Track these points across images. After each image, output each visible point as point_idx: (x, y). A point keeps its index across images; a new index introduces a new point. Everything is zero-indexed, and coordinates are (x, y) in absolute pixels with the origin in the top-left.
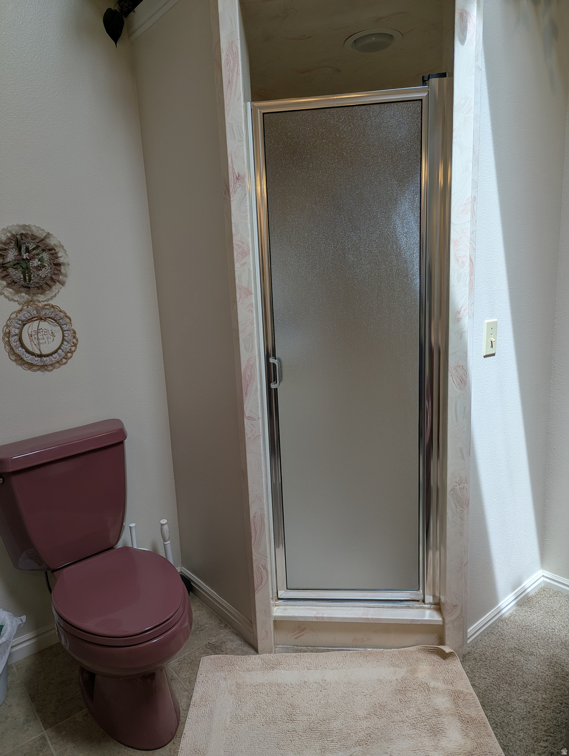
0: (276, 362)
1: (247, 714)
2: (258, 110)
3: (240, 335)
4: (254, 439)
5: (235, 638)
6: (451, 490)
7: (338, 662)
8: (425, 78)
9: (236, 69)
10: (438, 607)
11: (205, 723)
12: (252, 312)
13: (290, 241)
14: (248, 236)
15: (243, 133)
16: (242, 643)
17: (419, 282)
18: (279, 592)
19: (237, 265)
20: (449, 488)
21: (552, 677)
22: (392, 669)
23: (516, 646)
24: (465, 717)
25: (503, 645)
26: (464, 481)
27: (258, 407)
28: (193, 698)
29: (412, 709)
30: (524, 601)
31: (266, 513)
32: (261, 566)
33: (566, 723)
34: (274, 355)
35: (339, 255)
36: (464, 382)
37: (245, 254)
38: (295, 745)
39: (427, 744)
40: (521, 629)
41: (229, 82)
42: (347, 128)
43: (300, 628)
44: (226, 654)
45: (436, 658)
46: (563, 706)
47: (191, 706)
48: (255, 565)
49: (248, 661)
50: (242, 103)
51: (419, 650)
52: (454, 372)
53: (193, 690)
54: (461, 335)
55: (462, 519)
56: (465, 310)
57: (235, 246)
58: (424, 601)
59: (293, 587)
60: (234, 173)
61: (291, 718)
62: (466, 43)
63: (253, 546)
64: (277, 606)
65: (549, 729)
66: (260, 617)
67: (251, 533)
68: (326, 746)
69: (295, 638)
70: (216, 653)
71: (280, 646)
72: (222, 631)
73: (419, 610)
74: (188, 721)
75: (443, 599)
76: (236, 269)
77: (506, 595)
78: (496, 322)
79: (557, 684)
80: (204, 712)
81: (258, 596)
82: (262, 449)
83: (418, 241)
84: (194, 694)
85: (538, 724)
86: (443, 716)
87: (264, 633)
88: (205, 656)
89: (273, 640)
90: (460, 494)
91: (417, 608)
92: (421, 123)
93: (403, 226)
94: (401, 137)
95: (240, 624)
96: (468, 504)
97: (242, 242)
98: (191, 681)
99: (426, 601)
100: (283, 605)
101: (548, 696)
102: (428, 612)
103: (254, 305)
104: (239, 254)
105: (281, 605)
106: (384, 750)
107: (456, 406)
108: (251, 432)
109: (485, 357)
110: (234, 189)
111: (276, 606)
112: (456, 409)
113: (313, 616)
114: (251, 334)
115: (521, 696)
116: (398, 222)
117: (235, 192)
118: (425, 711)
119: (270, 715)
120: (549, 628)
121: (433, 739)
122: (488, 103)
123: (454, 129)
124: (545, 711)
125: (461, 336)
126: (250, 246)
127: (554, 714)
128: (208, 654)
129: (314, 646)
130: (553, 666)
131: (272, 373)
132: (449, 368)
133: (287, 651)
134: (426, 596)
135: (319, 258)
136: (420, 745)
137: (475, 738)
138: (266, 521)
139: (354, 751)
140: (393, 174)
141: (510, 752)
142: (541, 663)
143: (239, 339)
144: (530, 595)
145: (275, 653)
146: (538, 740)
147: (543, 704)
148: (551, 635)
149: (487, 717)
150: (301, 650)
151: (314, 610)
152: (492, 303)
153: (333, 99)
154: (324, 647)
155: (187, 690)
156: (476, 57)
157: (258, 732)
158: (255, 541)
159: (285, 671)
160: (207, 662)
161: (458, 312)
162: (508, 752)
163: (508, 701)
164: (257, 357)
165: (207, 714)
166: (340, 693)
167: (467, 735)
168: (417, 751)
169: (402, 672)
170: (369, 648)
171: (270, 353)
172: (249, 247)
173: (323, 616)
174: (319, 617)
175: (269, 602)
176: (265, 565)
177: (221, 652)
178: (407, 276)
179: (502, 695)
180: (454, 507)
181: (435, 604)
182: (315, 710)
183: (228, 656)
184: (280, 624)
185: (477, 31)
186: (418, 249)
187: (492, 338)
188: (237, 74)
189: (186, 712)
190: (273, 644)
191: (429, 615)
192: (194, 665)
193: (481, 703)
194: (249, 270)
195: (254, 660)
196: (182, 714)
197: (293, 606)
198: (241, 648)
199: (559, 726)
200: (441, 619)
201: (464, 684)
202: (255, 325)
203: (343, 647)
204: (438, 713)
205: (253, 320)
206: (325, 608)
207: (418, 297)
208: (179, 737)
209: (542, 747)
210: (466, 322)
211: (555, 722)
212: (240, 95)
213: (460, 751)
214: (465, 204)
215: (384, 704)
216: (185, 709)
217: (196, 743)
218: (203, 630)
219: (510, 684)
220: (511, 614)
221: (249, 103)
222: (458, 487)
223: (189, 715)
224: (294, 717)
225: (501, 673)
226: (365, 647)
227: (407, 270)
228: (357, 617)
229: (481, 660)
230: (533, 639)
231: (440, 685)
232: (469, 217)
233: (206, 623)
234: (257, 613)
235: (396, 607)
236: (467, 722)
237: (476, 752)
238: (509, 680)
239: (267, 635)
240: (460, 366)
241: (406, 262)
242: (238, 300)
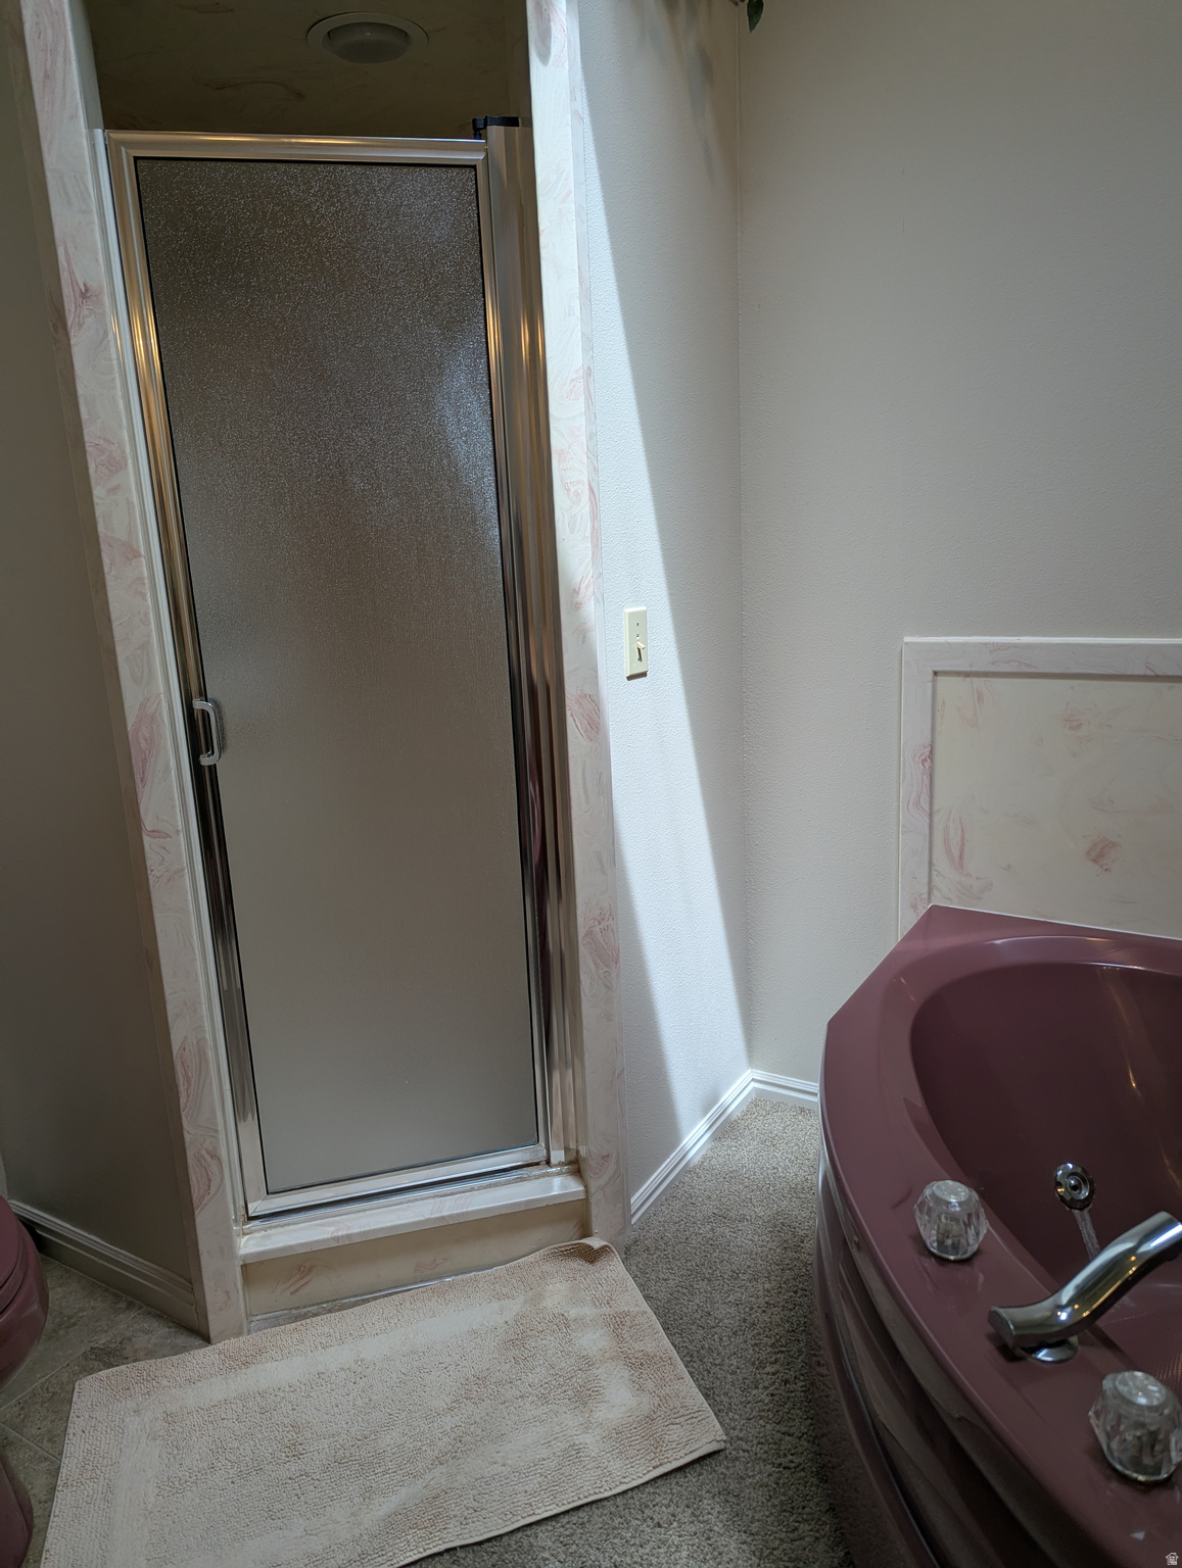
0: (208, 706)
1: (196, 1469)
2: (123, 149)
3: (119, 649)
4: (169, 880)
5: (156, 1324)
6: (586, 935)
7: (387, 1318)
8: (478, 122)
9: (61, 49)
10: (575, 1167)
11: (96, 1515)
12: (143, 595)
13: (221, 444)
14: (120, 426)
15: (89, 194)
16: (173, 1330)
17: (497, 534)
18: (249, 1206)
19: (98, 492)
20: (581, 932)
21: (778, 1250)
22: (496, 1305)
23: (715, 1211)
24: (636, 1356)
25: (693, 1213)
26: (607, 916)
27: (174, 807)
28: (64, 1471)
29: (538, 1370)
30: (726, 1130)
31: (209, 1037)
32: (204, 1152)
33: (805, 1323)
34: (203, 695)
35: (332, 477)
36: (596, 726)
37: (116, 466)
38: (306, 1503)
39: (571, 1424)
40: (722, 1179)
41: (47, 76)
42: (327, 209)
43: (302, 1269)
44: (135, 1361)
45: (577, 1264)
46: (799, 1295)
47: (60, 1488)
48: (190, 1154)
49: (188, 1364)
50: (84, 130)
51: (546, 1258)
52: (576, 707)
53: (61, 1453)
54: (583, 634)
55: (608, 988)
56: (587, 587)
57: (89, 449)
58: (548, 1162)
59: (280, 1188)
60: (74, 282)
61: (295, 1451)
62: (551, 61)
63: (183, 1114)
64: (248, 1234)
65: (777, 1341)
66: (209, 1264)
67: (177, 1086)
68: (374, 1485)
69: (292, 1293)
70: (110, 1365)
71: (258, 1317)
72: (121, 1316)
73: (541, 1180)
74: (54, 1522)
75: (583, 1151)
76: (96, 500)
77: (692, 1126)
78: (646, 612)
79: (787, 1261)
80: (91, 1492)
81: (203, 1220)
82: (190, 898)
83: (490, 452)
84: (65, 1460)
85: (761, 1337)
86: (597, 1366)
87: (221, 1293)
88: (85, 1376)
89: (242, 1306)
90: (602, 941)
91: (537, 1177)
92: (478, 215)
93: (459, 420)
94: (439, 238)
95: (162, 1291)
96: (618, 958)
97: (105, 440)
98: (55, 1436)
99: (553, 1161)
100: (261, 1230)
101: (774, 1283)
102: (557, 1181)
103: (146, 581)
104: (100, 466)
105: (256, 1231)
106: (490, 1459)
107: (584, 774)
108: (160, 865)
109: (630, 678)
110: (77, 320)
111: (244, 1234)
112: (584, 778)
113: (329, 1236)
114: (145, 646)
115: (729, 1296)
116: (448, 412)
117: (80, 326)
118: (563, 1364)
119: (247, 1458)
120: (768, 1169)
121: (582, 1412)
122: (599, 187)
123: (540, 231)
124: (769, 1312)
125: (584, 637)
126: (128, 449)
127: (785, 1312)
128: (91, 1371)
129: (335, 1300)
130: (779, 1231)
131: (200, 734)
132: (568, 702)
133: (276, 1322)
134: (552, 1153)
135: (288, 482)
136: (557, 1429)
137: (655, 1389)
138: (210, 1054)
139: (431, 1477)
140: (431, 314)
141: (717, 1398)
142: (759, 1231)
143: (116, 659)
144: (734, 1117)
145: (249, 1332)
146: (762, 1365)
147: (767, 1299)
148: (772, 1179)
149: (675, 1347)
150: (306, 1314)
151: (329, 1225)
152: (635, 576)
153: (290, 143)
154: (356, 1296)
155: (46, 1459)
156: (571, 93)
157: (222, 1499)
158: (188, 1100)
159: (275, 1363)
160: (89, 1390)
161: (574, 590)
162: (713, 1398)
163: (709, 1309)
164: (162, 696)
165: (100, 1496)
166: (394, 1376)
167: (641, 1389)
168: (553, 1442)
169: (515, 1306)
170: (448, 1277)
171: (193, 686)
172: (124, 452)
173: (350, 1232)
174: (342, 1236)
175: (229, 1229)
176: (215, 1148)
177: (125, 1360)
178: (474, 522)
179: (698, 1302)
180: (592, 966)
181: (569, 1163)
182: (343, 1423)
183: (140, 1364)
184: (254, 1271)
185: (569, 42)
186: (492, 468)
187: (639, 643)
188: (65, 61)
189: (46, 1505)
190: (243, 1315)
191: (559, 1186)
192: (60, 1402)
193: (662, 1324)
194: (129, 503)
195: (203, 1357)
196: (37, 1511)
197: (283, 1226)
198: (169, 1341)
199: (793, 1331)
200: (582, 1188)
201: (632, 1300)
202: (153, 626)
203: (395, 1287)
204: (587, 1362)
205: (147, 614)
206: (353, 1216)
207: (499, 565)
208: (35, 1562)
209: (768, 1374)
210: (591, 610)
211: (787, 1325)
212: (77, 109)
213: (630, 1419)
214: (572, 380)
215: (485, 1374)
216: (44, 1498)
217: (79, 1563)
218: (74, 1324)
219: (709, 1280)
220: (704, 1157)
221: (99, 132)
222: (597, 929)
223: (56, 1510)
224: (300, 1448)
225: (694, 1264)
226: (440, 1277)
227: (473, 509)
228: (422, 1218)
229: (657, 1249)
230: (744, 1193)
231: (588, 1311)
232: (581, 405)
233: (82, 1309)
234: (202, 1257)
235: (496, 1185)
236: (639, 1364)
237: (658, 1413)
238: (707, 1272)
239: (229, 1298)
240: (585, 696)
241: (469, 493)
242: (106, 570)
